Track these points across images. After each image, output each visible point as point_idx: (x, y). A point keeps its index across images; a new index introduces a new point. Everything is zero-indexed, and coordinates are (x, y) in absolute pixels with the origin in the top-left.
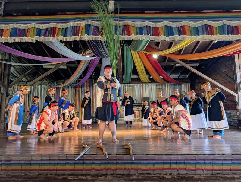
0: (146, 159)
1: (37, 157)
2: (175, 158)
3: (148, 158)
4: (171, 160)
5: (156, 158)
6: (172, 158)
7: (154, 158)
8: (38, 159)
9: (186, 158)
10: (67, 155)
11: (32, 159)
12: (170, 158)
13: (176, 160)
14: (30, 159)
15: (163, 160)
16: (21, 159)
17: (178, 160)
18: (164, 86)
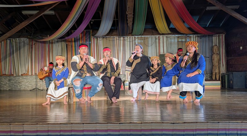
0: (183, 128)
1: (31, 127)
2: (224, 128)
3: (186, 128)
4: (218, 130)
5: (197, 128)
6: (220, 128)
7: (195, 128)
8: (33, 130)
9: (240, 128)
10: (73, 125)
11: (25, 129)
12: (217, 128)
13: (225, 129)
14: (22, 130)
15: (208, 130)
16: (9, 130)
17: (229, 130)
18: (188, 38)
